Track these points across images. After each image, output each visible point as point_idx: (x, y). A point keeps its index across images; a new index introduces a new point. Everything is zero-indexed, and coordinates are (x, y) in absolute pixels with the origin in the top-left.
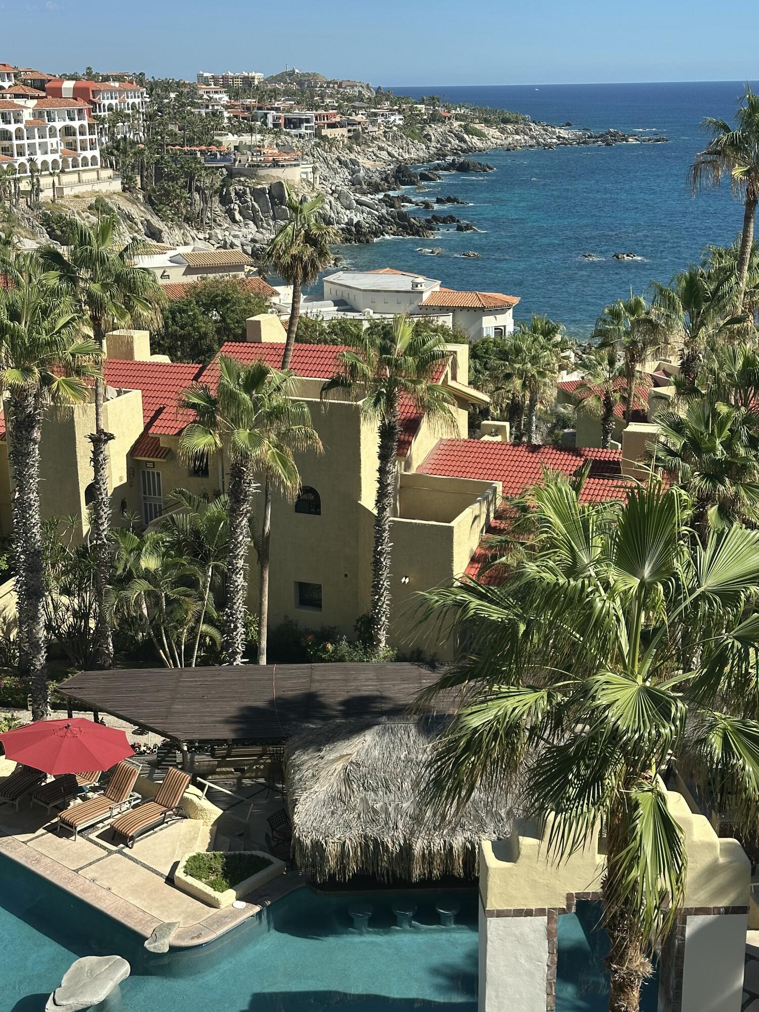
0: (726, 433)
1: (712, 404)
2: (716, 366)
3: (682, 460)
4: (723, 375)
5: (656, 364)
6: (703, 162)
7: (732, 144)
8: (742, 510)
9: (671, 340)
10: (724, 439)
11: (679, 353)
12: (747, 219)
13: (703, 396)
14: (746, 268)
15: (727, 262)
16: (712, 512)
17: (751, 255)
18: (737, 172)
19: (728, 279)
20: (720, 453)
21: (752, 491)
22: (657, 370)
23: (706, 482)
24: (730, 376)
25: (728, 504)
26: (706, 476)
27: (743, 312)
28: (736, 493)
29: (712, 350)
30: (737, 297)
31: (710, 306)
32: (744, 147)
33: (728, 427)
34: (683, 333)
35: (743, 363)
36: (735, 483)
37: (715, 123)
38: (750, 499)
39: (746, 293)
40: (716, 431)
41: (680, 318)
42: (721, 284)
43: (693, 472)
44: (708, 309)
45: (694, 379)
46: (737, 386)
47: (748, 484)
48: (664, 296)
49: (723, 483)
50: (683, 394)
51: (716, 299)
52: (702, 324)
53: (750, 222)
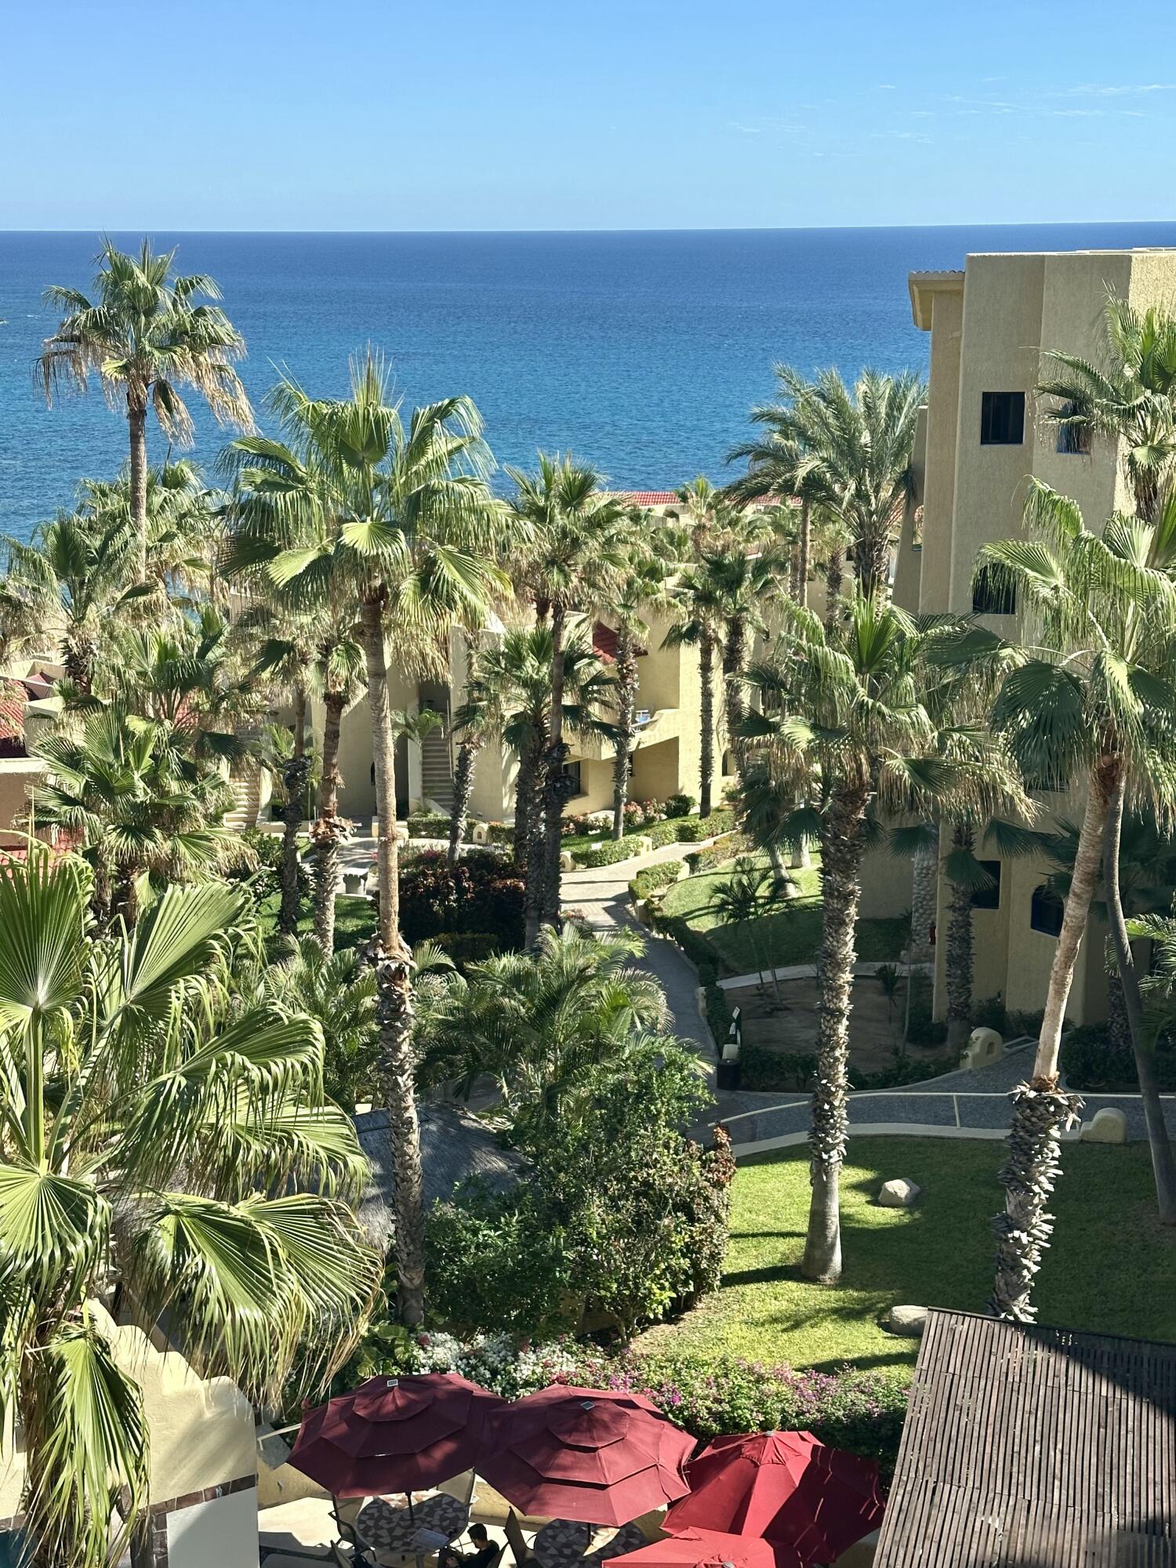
0: (147, 761)
1: (120, 719)
2: (119, 661)
3: (87, 809)
4: (131, 675)
5: (28, 665)
6: (56, 354)
7: (96, 326)
8: (185, 874)
9: (45, 626)
10: (145, 771)
11: (61, 645)
12: (135, 439)
13: (105, 708)
14: (143, 511)
15: (115, 503)
16: (141, 883)
17: (148, 492)
18: (110, 367)
19: (119, 529)
20: (142, 793)
21: (195, 845)
22: (32, 672)
23: (127, 838)
24: (142, 674)
25: (163, 868)
26: (126, 830)
27: (148, 577)
28: (173, 850)
29: (112, 636)
30: (136, 555)
31: (97, 571)
32: (115, 331)
33: (149, 751)
34: (62, 615)
35: (159, 654)
36: (170, 836)
37: (66, 294)
38: (196, 857)
39: (148, 550)
40: (131, 760)
41: (53, 590)
42: (109, 537)
43: (106, 826)
44: (95, 575)
45: (89, 682)
46: (156, 691)
47: (188, 835)
48: (27, 559)
49: (151, 837)
50: (75, 708)
51: (105, 559)
52: (89, 599)
53: (139, 442)
